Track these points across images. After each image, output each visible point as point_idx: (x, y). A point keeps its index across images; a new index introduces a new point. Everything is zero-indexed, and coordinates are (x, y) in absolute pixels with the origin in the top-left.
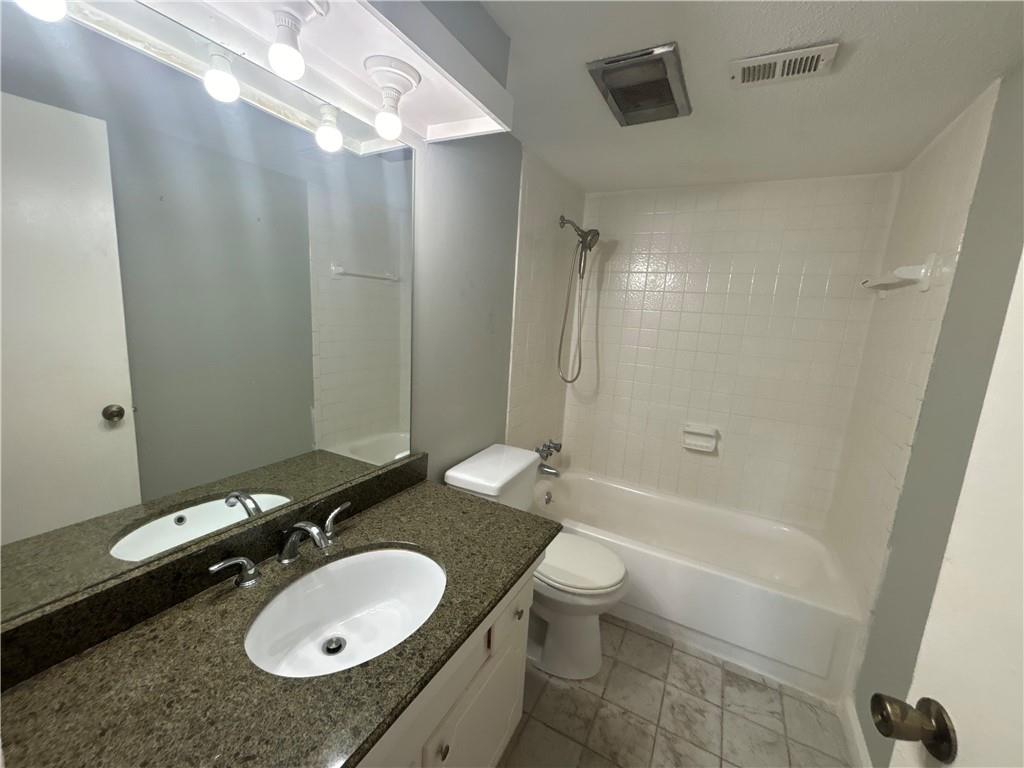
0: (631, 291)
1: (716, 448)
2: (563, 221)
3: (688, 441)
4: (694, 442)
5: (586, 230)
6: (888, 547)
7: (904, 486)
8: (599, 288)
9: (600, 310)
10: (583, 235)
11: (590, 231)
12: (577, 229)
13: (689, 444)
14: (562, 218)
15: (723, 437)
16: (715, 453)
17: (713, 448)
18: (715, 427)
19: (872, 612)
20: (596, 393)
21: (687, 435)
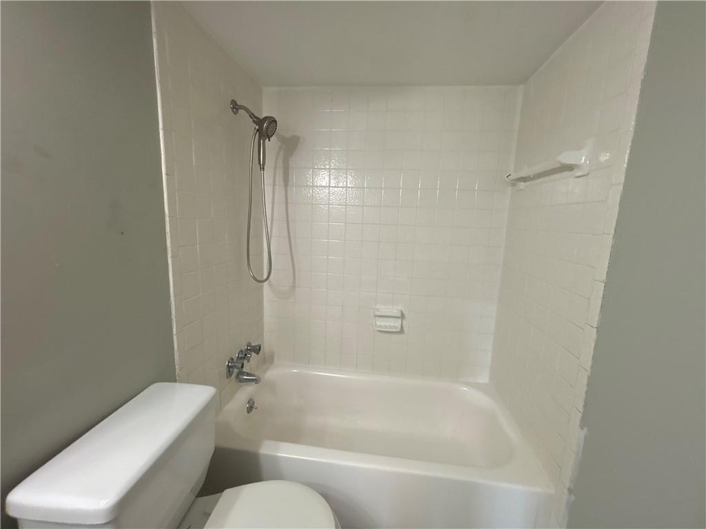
0: (316, 187)
1: (402, 327)
2: (235, 107)
3: (378, 323)
4: (383, 324)
5: (261, 118)
6: (582, 427)
7: (592, 367)
8: (286, 185)
9: (289, 205)
10: (259, 122)
11: (266, 118)
12: (252, 115)
13: (380, 326)
14: (234, 102)
15: (406, 316)
16: (402, 331)
17: (400, 327)
18: (400, 307)
19: (570, 491)
20: (294, 287)
21: (377, 318)
